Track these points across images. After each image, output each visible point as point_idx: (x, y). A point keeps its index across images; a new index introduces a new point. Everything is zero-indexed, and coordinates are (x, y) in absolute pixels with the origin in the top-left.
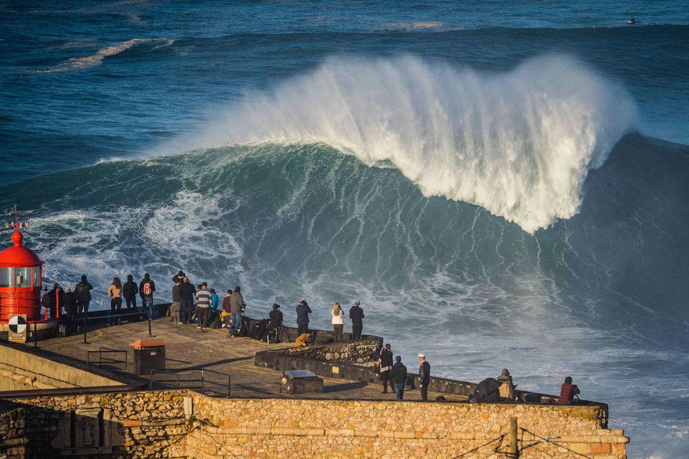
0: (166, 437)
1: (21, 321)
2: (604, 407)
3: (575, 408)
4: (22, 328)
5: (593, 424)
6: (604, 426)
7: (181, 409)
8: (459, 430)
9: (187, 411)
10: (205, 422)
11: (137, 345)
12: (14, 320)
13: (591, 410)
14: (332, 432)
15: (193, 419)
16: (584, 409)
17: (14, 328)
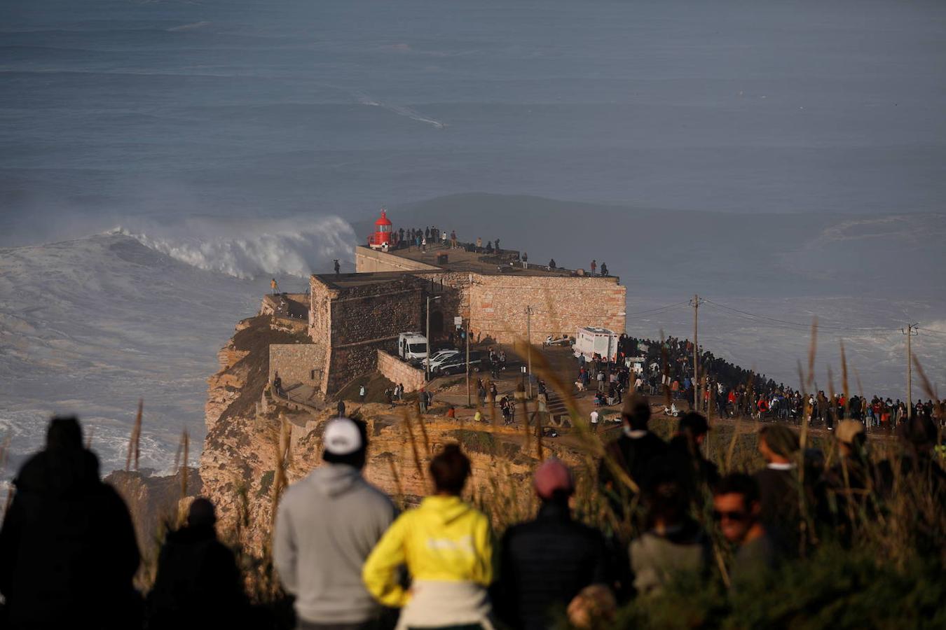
0: (463, 288)
1: (386, 244)
2: (618, 278)
3: (609, 279)
4: (386, 246)
5: (615, 284)
6: (618, 284)
7: (468, 278)
8: (569, 286)
9: (470, 279)
10: (479, 283)
11: (439, 254)
12: (384, 244)
13: (614, 279)
14: (524, 287)
15: (473, 282)
16: (612, 279)
17: (384, 246)
